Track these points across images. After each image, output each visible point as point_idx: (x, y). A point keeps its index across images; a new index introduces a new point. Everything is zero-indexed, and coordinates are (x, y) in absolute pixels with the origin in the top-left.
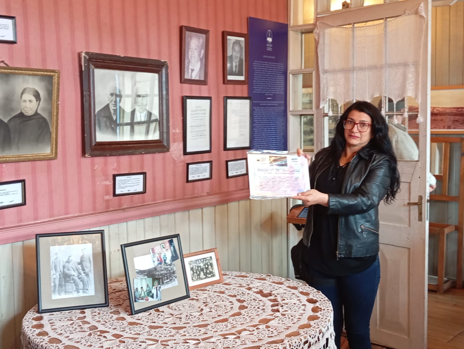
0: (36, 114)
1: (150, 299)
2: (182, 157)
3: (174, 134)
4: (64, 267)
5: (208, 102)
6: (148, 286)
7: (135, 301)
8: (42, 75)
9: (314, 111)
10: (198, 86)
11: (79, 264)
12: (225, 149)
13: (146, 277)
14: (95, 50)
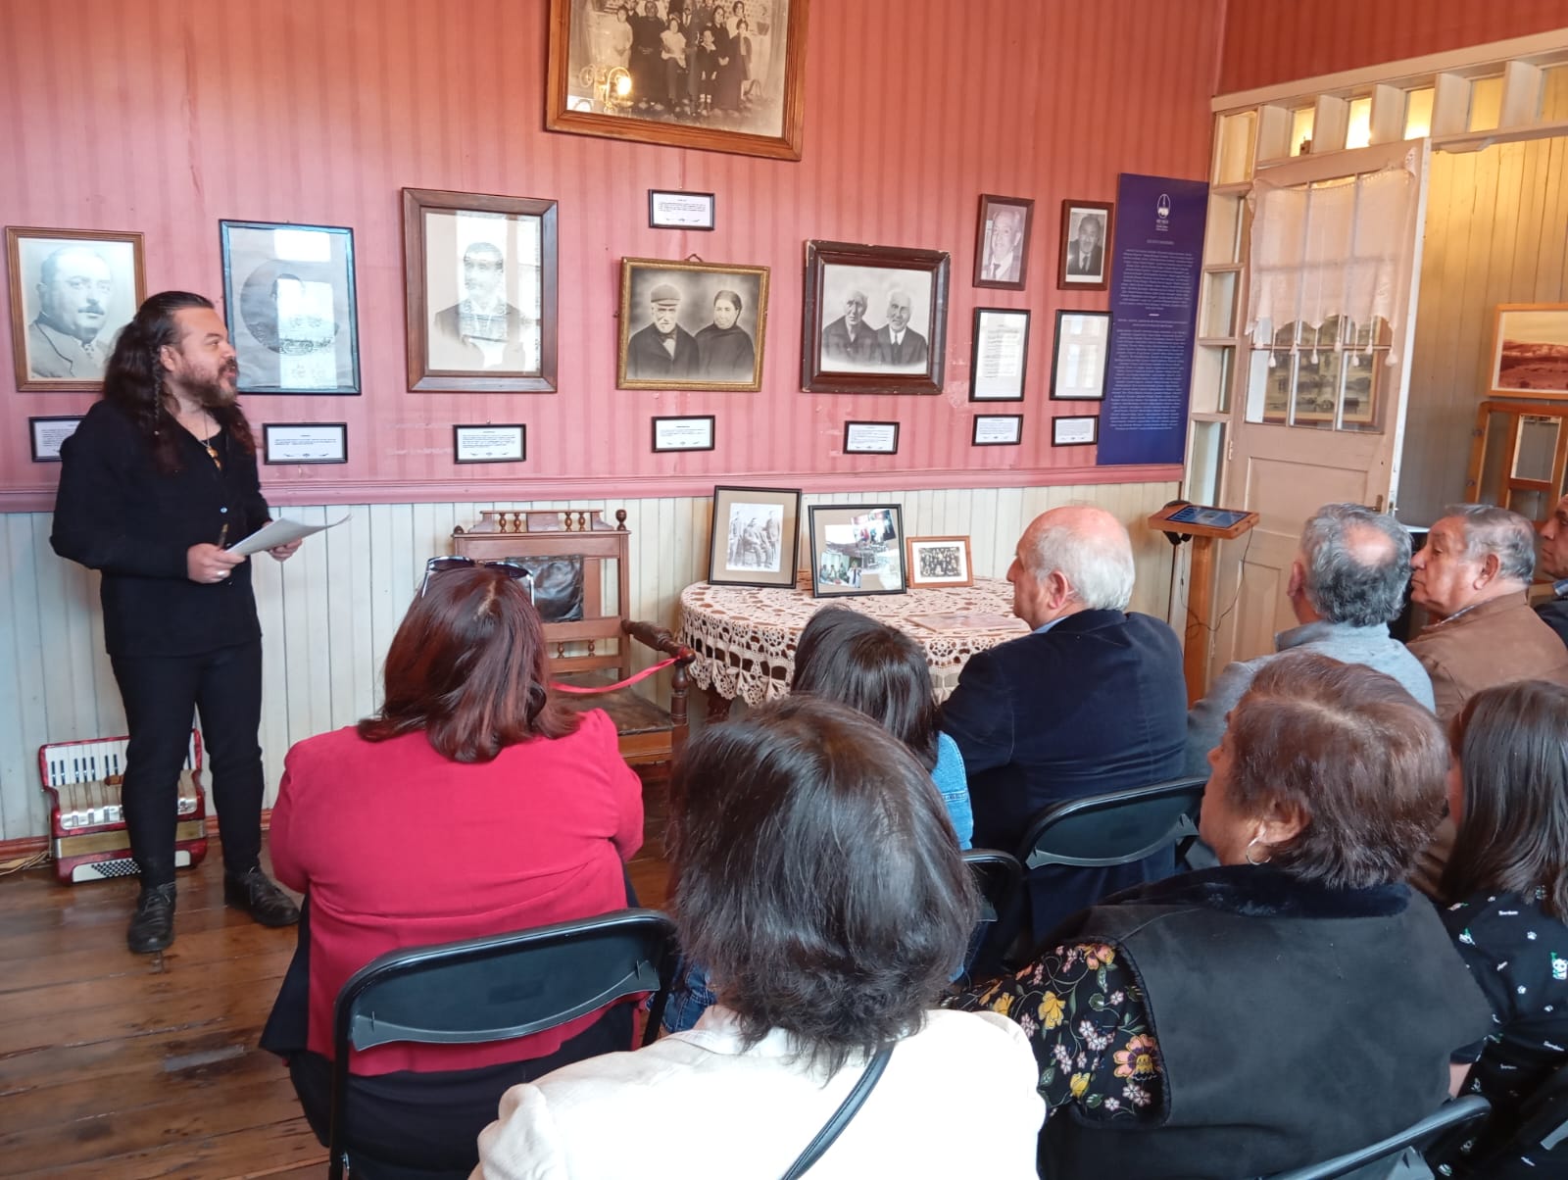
0: (735, 327)
1: (843, 583)
2: (967, 404)
3: (954, 368)
4: (745, 531)
5: (1023, 317)
6: (842, 566)
7: (821, 581)
8: (744, 274)
9: (1236, 340)
10: (1006, 292)
11: (764, 529)
12: (1053, 397)
13: (841, 554)
14: (828, 236)
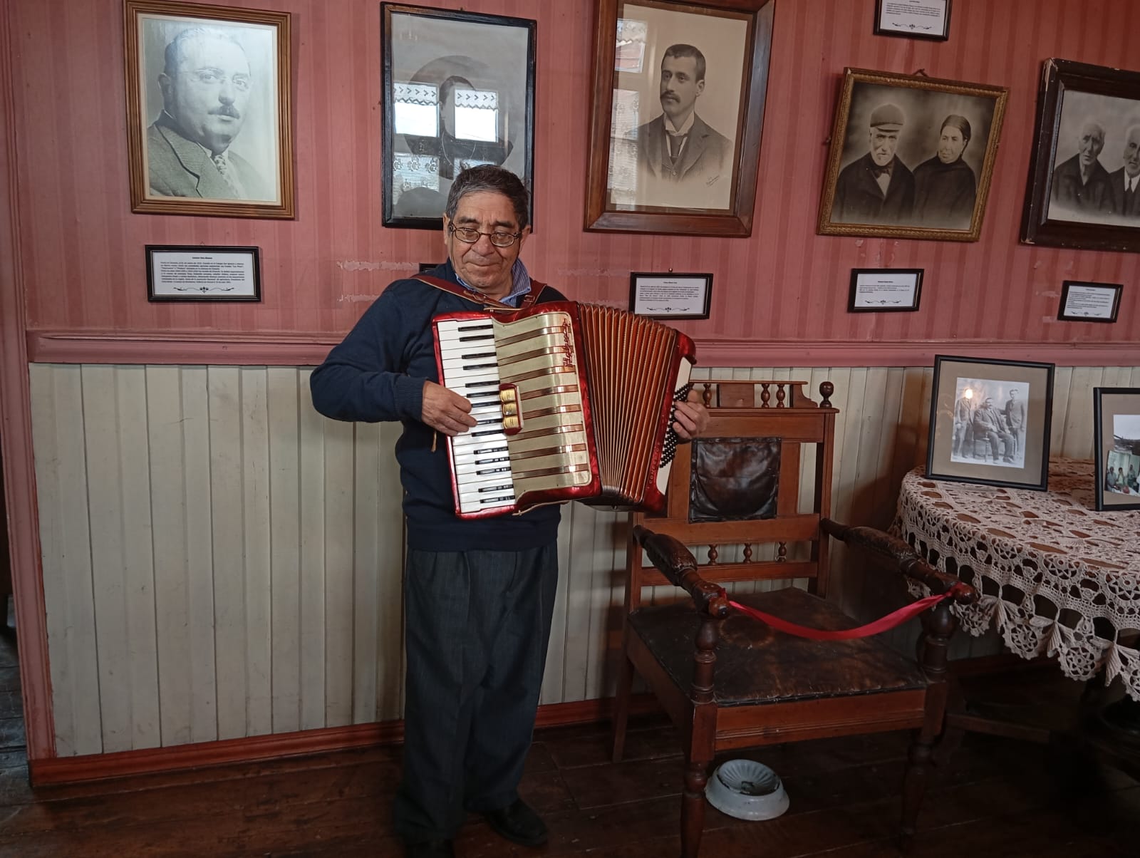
0: (960, 161)
1: (1132, 492)
4: (976, 413)
6: (1131, 468)
7: (1107, 489)
11: (1003, 413)
13: (1130, 453)
